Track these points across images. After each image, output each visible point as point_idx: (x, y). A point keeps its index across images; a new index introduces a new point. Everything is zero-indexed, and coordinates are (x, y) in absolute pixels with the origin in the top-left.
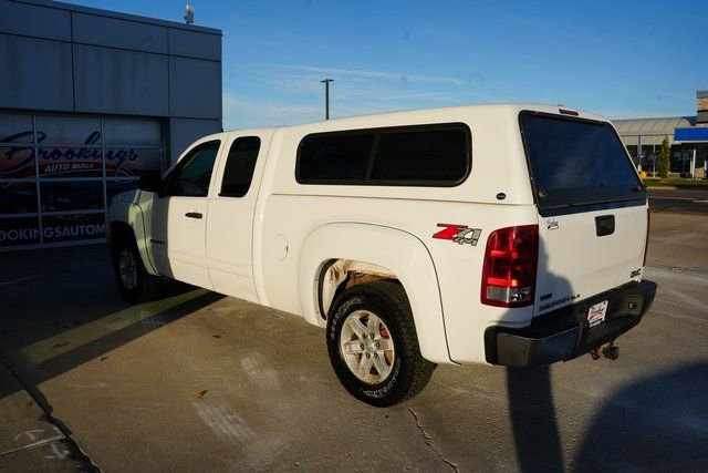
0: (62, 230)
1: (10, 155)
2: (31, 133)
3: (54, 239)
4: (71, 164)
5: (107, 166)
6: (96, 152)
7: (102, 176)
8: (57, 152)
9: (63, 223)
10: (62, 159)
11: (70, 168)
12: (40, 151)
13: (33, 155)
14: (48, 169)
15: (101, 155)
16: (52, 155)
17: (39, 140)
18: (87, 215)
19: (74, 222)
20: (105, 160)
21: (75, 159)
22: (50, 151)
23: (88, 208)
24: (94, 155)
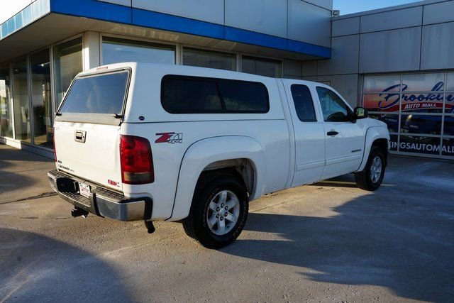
0: (411, 145)
1: (387, 98)
2: (400, 85)
3: (405, 150)
4: (421, 104)
5: (446, 106)
6: (439, 96)
7: (441, 112)
8: (413, 97)
9: (412, 141)
10: (416, 101)
11: (420, 107)
12: (403, 96)
13: (399, 99)
14: (407, 107)
15: (442, 98)
16: (410, 98)
17: (403, 89)
18: (428, 138)
19: (419, 142)
20: (444, 102)
21: (424, 101)
22: (409, 96)
23: (429, 133)
24: (438, 98)
